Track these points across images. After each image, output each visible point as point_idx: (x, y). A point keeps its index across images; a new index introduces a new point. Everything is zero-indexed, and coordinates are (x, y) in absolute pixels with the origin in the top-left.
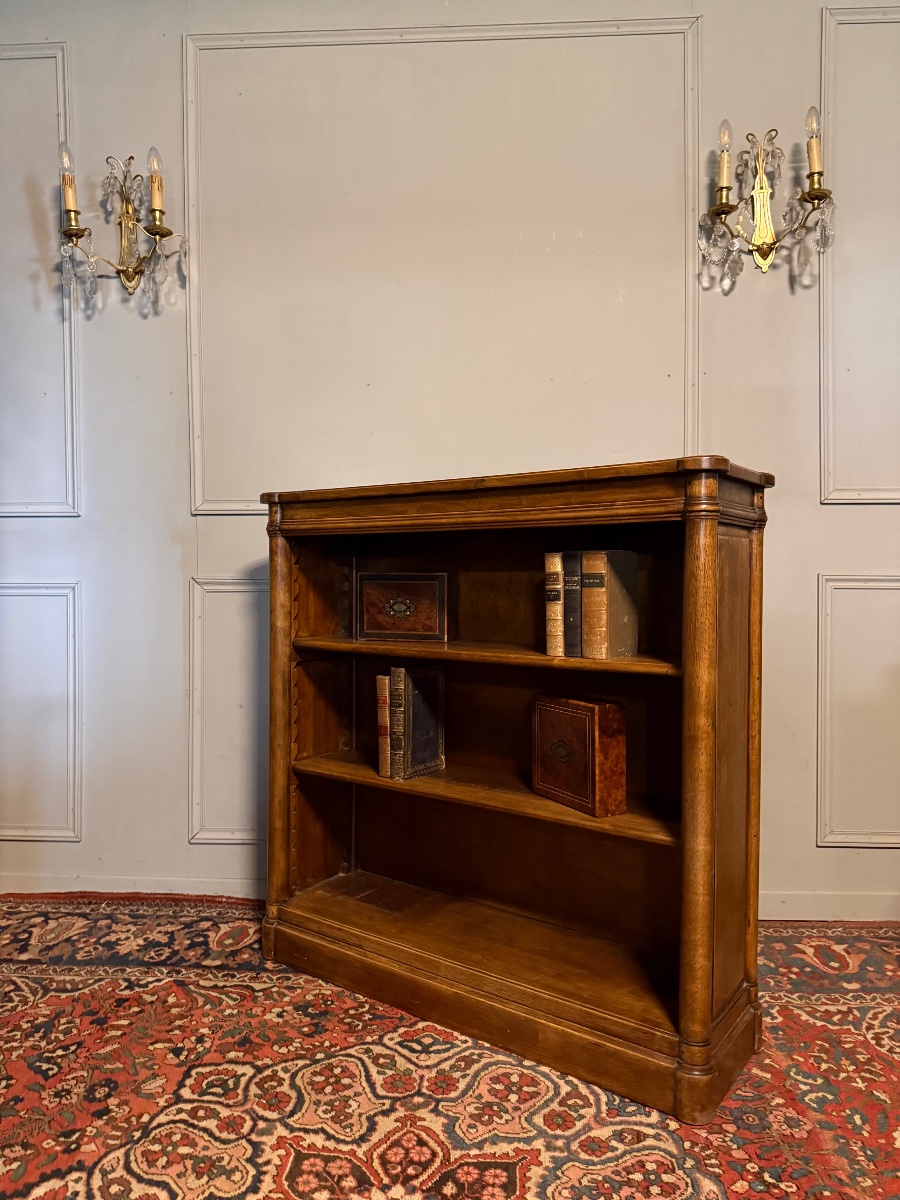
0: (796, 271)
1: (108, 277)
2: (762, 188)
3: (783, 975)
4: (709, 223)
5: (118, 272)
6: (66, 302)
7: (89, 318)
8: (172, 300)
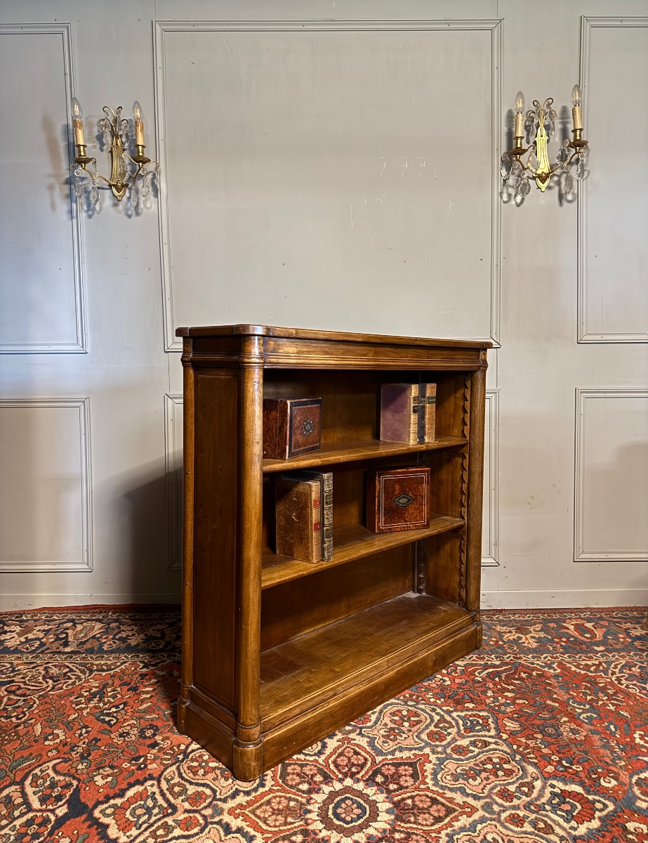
0: (563, 192)
1: (103, 189)
2: (542, 136)
3: (557, 643)
4: (508, 159)
5: (110, 186)
6: (74, 205)
7: (90, 217)
8: (149, 205)
